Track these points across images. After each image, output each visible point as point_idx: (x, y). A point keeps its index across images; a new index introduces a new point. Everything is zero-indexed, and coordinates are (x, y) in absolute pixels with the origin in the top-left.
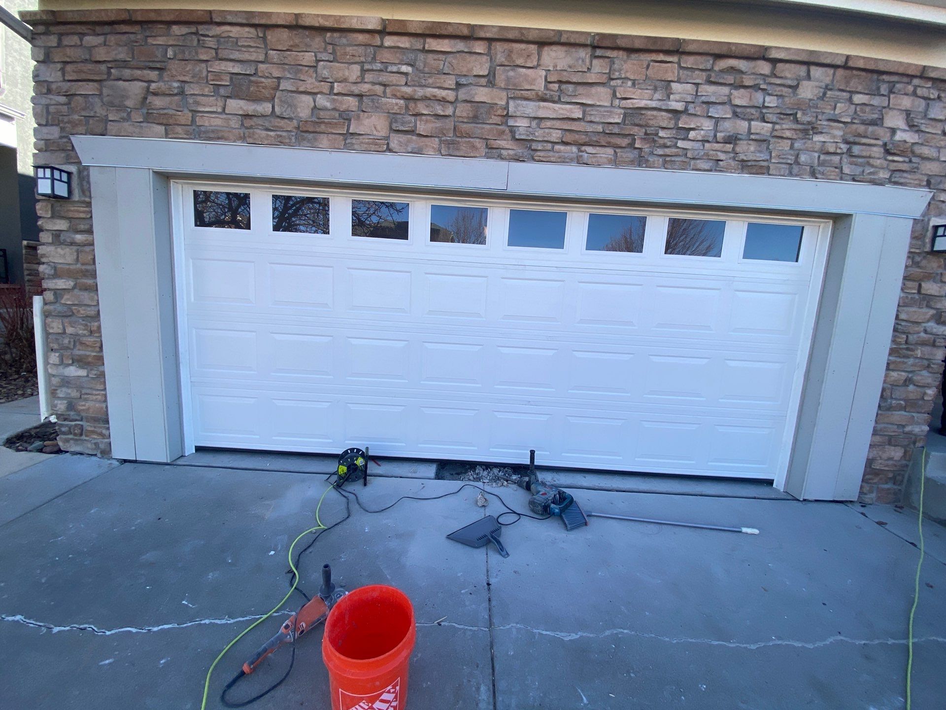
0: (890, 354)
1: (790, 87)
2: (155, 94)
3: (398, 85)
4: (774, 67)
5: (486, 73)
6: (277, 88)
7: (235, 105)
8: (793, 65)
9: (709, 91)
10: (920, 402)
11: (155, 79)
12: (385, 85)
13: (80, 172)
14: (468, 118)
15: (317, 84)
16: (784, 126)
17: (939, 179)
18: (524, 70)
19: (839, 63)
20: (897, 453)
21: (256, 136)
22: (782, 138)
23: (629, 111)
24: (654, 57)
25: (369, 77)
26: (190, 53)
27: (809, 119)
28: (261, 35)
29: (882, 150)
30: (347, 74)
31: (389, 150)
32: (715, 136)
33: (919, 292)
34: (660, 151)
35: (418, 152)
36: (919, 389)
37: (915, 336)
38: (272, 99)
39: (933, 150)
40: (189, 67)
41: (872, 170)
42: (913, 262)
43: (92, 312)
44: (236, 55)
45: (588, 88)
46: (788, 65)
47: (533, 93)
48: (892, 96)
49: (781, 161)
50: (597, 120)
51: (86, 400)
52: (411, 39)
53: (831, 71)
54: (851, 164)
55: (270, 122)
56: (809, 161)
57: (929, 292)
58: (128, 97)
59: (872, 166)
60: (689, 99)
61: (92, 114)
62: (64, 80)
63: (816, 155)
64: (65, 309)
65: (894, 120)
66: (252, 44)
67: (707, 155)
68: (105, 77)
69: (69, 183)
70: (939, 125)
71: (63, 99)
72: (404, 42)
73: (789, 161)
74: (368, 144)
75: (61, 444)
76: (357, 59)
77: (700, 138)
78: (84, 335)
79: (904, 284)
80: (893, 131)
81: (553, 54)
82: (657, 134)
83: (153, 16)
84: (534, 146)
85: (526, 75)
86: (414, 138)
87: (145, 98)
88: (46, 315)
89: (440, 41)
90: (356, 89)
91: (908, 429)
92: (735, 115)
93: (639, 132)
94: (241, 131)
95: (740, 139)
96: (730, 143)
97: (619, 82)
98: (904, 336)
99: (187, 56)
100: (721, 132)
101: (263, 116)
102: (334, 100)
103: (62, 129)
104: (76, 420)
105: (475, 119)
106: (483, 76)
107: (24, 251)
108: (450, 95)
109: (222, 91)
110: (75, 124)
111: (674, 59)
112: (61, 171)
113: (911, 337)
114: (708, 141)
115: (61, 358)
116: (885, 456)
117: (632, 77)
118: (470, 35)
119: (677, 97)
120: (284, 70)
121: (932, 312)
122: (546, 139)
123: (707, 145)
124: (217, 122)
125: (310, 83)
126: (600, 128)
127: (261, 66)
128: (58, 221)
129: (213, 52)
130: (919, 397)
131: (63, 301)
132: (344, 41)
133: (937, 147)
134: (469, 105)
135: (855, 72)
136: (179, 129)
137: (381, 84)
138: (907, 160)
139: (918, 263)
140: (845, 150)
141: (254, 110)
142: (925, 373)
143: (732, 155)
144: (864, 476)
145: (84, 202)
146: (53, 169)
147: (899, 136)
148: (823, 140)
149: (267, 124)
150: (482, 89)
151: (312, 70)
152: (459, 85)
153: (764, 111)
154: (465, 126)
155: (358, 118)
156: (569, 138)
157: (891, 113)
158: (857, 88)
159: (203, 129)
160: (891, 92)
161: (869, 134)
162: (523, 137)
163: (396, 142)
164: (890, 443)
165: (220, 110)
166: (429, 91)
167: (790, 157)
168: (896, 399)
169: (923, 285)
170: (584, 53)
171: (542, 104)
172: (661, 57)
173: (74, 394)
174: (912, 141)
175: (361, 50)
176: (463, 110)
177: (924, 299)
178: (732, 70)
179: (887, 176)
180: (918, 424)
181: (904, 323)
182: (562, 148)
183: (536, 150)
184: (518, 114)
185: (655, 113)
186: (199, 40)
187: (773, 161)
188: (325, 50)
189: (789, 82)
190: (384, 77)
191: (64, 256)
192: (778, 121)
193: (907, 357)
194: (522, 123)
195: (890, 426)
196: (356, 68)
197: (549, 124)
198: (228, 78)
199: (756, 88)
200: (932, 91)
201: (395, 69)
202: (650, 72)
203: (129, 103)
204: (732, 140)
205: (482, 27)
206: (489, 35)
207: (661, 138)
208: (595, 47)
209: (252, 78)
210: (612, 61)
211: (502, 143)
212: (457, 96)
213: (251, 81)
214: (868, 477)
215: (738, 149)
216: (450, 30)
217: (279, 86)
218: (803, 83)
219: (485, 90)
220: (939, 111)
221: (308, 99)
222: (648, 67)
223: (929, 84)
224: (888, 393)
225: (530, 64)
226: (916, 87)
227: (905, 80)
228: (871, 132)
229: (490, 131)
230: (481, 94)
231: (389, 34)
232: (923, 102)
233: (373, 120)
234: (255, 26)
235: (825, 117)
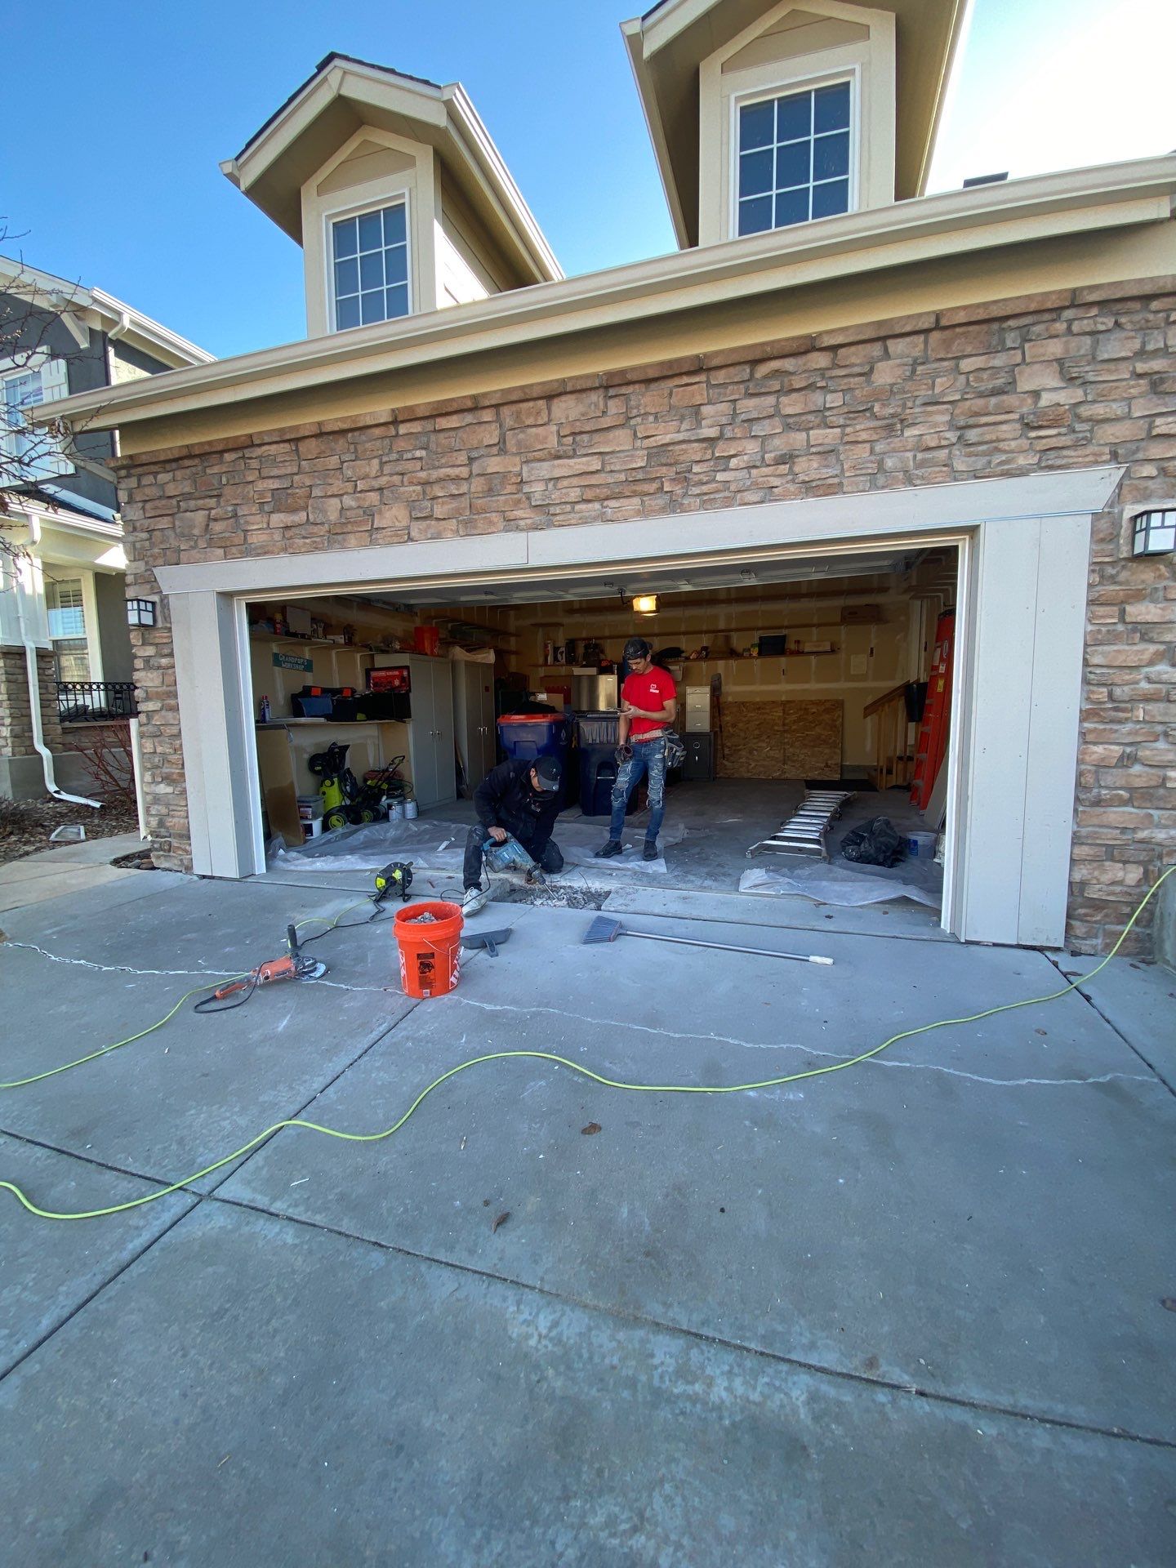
0: (1082, 719)
1: (860, 375)
2: (215, 520)
3: (413, 472)
4: (834, 356)
5: (496, 441)
6: (310, 497)
7: (278, 519)
8: (860, 347)
9: (749, 407)
10: (1162, 791)
11: (214, 505)
12: (402, 474)
13: (162, 601)
14: (483, 492)
15: (344, 485)
16: (858, 427)
17: (1133, 446)
18: (534, 430)
19: (926, 326)
20: (1133, 874)
21: (296, 546)
22: (857, 442)
23: (655, 450)
24: (675, 382)
25: (387, 469)
26: (239, 477)
27: (891, 411)
28: (294, 448)
29: (1018, 426)
30: (368, 470)
31: (410, 539)
32: (763, 458)
33: (1122, 620)
34: (696, 490)
35: (437, 536)
36: (1153, 771)
37: (1126, 688)
38: (306, 508)
39: (1114, 406)
40: (240, 490)
41: (1004, 457)
42: (1102, 577)
43: (174, 731)
44: (275, 472)
45: (605, 434)
46: (853, 349)
47: (546, 452)
48: (1027, 346)
49: (858, 472)
50: (618, 468)
51: (173, 817)
52: (422, 422)
53: (919, 339)
54: (969, 455)
55: (306, 530)
56: (899, 465)
57: (1139, 619)
58: (194, 527)
59: (1006, 452)
60: (724, 420)
61: (168, 546)
62: (145, 518)
63: (910, 455)
64: (155, 729)
65: (1036, 379)
66: (287, 458)
67: (755, 483)
68: (176, 510)
69: (153, 612)
70: (1123, 365)
71: (145, 535)
72: (416, 427)
73: (870, 471)
74: (391, 536)
75: (153, 860)
76: (375, 453)
77: (742, 465)
78: (170, 754)
79: (1090, 612)
80: (1036, 394)
81: (563, 405)
82: (690, 471)
83: (207, 449)
84: (552, 510)
85: (537, 435)
86: (433, 522)
87: (208, 525)
88: (142, 736)
89: (449, 418)
90: (376, 484)
91: (1141, 835)
92: (788, 426)
93: (668, 472)
94: (283, 543)
95: (798, 456)
96: (785, 463)
97: (639, 419)
98: (1105, 690)
99: (237, 481)
100: (771, 452)
101: (300, 525)
102: (358, 498)
103: (147, 563)
104: (166, 837)
105: (490, 492)
106: (494, 445)
108: (464, 472)
109: (267, 508)
110: (155, 558)
111: (702, 377)
112: (146, 602)
113: (1118, 691)
114: (755, 467)
115: (153, 776)
116: (1106, 878)
117: (653, 411)
118: (475, 406)
119: (710, 421)
120: (315, 477)
121: (1155, 648)
122: (563, 500)
123: (754, 472)
124: (264, 538)
125: (337, 485)
126: (622, 477)
127: (296, 478)
128: (147, 648)
129: (257, 472)
130: (1153, 783)
131: (153, 722)
132: (364, 438)
133: (1124, 399)
134: (483, 478)
135: (958, 330)
136: (234, 550)
137: (397, 474)
138: (1063, 430)
139: (1112, 577)
140: (954, 440)
141: (292, 521)
142: (1162, 745)
143: (790, 477)
144: (1070, 910)
145: (166, 628)
146: (139, 601)
147: (1046, 400)
148: (917, 432)
149: (303, 532)
150: (493, 459)
151: (338, 472)
152: (471, 460)
153: (827, 414)
154: (480, 501)
155: (380, 512)
156: (589, 494)
157: (1028, 370)
158: (963, 351)
159: (253, 546)
160: (1025, 340)
161: (992, 409)
162: (538, 503)
163: (416, 530)
164: (1113, 859)
165: (265, 526)
166: (443, 472)
167: (870, 465)
168: (1107, 788)
169: (1128, 608)
170: (595, 397)
171: (557, 462)
172: (686, 380)
173: (164, 811)
174: (1073, 401)
175: (378, 444)
176: (477, 485)
177: (1134, 631)
178: (777, 373)
179: (1035, 460)
180: (1166, 827)
181: (1098, 671)
182: (583, 507)
183: (554, 515)
184: (533, 478)
185: (684, 446)
186: (245, 464)
187: (847, 474)
188: (348, 450)
189: (857, 370)
190: (399, 469)
191: (152, 680)
192: (848, 422)
193: (1120, 722)
194: (537, 488)
195: (1105, 830)
196: (376, 462)
197: (565, 483)
198: (270, 495)
199: (811, 387)
200: (1100, 320)
201: (409, 456)
202: (674, 400)
203: (196, 532)
204: (788, 459)
205: (485, 395)
206: (493, 402)
207: (695, 474)
208: (607, 388)
209: (289, 491)
210: (628, 400)
211: (519, 513)
212: (471, 471)
213: (288, 494)
214: (1082, 911)
215: (797, 469)
216: (455, 406)
217: (311, 494)
218: (880, 366)
219: (498, 459)
220: (1116, 347)
221: (335, 501)
222: (671, 394)
223: (1094, 311)
224: (1089, 779)
225: (540, 422)
226: (1070, 322)
227: (1047, 317)
228: (997, 405)
229: (506, 502)
230: (494, 465)
231: (403, 422)
232: (1088, 340)
233: (394, 511)
234: (288, 441)
235: (918, 402)
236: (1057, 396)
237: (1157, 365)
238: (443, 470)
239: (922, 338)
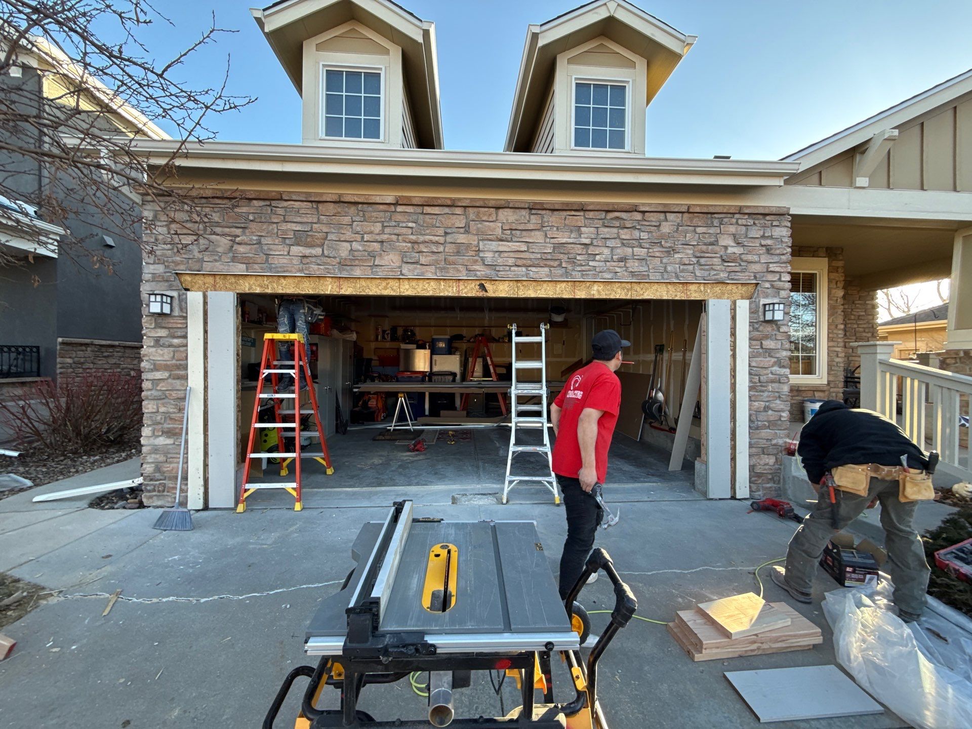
0: (750, 391)
1: (655, 226)
2: (239, 244)
3: (406, 235)
4: (644, 215)
5: (463, 225)
6: (325, 239)
7: (295, 250)
8: (655, 213)
9: (605, 231)
10: (779, 422)
11: (240, 234)
12: (398, 235)
13: (179, 296)
14: (453, 253)
15: (353, 235)
16: (655, 250)
17: (762, 274)
18: (487, 223)
19: (684, 210)
20: (771, 460)
21: (311, 269)
22: (655, 257)
23: (556, 245)
24: (569, 213)
25: (387, 230)
26: (265, 218)
27: (669, 245)
28: (315, 206)
29: (720, 260)
30: (372, 229)
31: (402, 275)
32: (612, 258)
33: (762, 348)
34: (579, 268)
35: (421, 275)
36: (776, 413)
37: (765, 377)
38: (322, 245)
39: (755, 257)
40: (265, 227)
41: (715, 272)
42: (753, 328)
44: (299, 219)
45: (529, 232)
46: (652, 214)
47: (495, 236)
48: (722, 226)
49: (656, 271)
50: (537, 251)
51: (171, 463)
52: (415, 207)
53: (680, 215)
54: (701, 269)
55: (321, 260)
56: (674, 270)
57: (768, 347)
58: (219, 246)
59: (715, 270)
60: (593, 236)
61: (191, 257)
62: (169, 233)
63: (677, 266)
64: (160, 393)
65: (726, 241)
66: (309, 212)
67: (608, 269)
68: (202, 232)
69: (171, 304)
70: (757, 240)
71: (168, 246)
72: (410, 209)
74: (388, 271)
75: (144, 500)
76: (379, 220)
77: (603, 260)
78: (174, 413)
79: (750, 343)
80: (726, 247)
81: (506, 213)
82: (575, 258)
84: (498, 268)
85: (489, 226)
86: (418, 266)
87: (232, 247)
89: (433, 208)
90: (379, 238)
91: (774, 442)
92: (623, 244)
93: (564, 257)
94: (301, 266)
95: (628, 259)
96: (622, 262)
97: (548, 228)
98: (757, 377)
99: (263, 220)
100: (616, 255)
101: (315, 256)
102: (364, 245)
103: (167, 267)
104: (161, 480)
106: (462, 228)
107: (58, 347)
108: (441, 240)
109: (287, 241)
110: (177, 264)
111: (581, 213)
112: (167, 296)
113: (762, 378)
114: (608, 261)
115: (154, 431)
116: (762, 462)
117: (556, 225)
118: (452, 205)
119: (586, 236)
120: (330, 227)
121: (773, 360)
122: (505, 264)
123: (608, 263)
124: (284, 261)
125: (349, 235)
126: (539, 256)
127: (315, 226)
128: (159, 330)
129: (282, 217)
130: (776, 419)
131: (158, 388)
132: (370, 209)
133: (758, 254)
134: (454, 245)
135: (696, 214)
136: (256, 266)
137: (395, 234)
138: (737, 264)
139: (757, 328)
140: (696, 262)
141: (310, 253)
142: (778, 402)
143: (625, 269)
144: (750, 478)
145: (182, 316)
147: (730, 250)
148: (680, 256)
149: (318, 262)
150: (461, 235)
151: (349, 227)
152: (446, 233)
153: (641, 241)
154: (452, 258)
155: (381, 255)
156: (520, 262)
157: (723, 237)
158: (697, 224)
159: (273, 266)
160: (721, 224)
161: (709, 251)
162: (490, 264)
163: (406, 270)
164: (764, 453)
166: (427, 238)
167: (661, 268)
168: (760, 421)
169: (763, 342)
170: (524, 212)
171: (501, 243)
172: (573, 213)
173: (161, 458)
174: (740, 253)
175: (382, 214)
176: (450, 248)
177: (766, 352)
178: (617, 218)
179: (726, 275)
180: (782, 438)
181: (755, 369)
182: (516, 269)
183: (499, 271)
184: (486, 249)
185: (573, 246)
186: (272, 210)
187: (651, 271)
188: (358, 215)
189: (654, 224)
190: (397, 231)
191: (162, 355)
192: (650, 247)
193: (763, 392)
194: (488, 255)
195: (761, 441)
196: (379, 225)
197: (506, 255)
198: (292, 233)
199: (634, 228)
200: (748, 221)
201: (404, 225)
202: (567, 222)
203: (220, 250)
204: (623, 259)
205: (459, 199)
206: (464, 204)
207: (578, 260)
208: (531, 209)
209: (310, 233)
210: (542, 216)
211: (477, 268)
212: (445, 240)
213: (308, 235)
214: (753, 479)
215: (628, 265)
216: (439, 202)
217: (327, 237)
218: (664, 223)
219: (464, 236)
220: (755, 232)
221: (347, 245)
222: (565, 219)
223: (746, 217)
224: (754, 417)
225: (491, 220)
226: (737, 219)
227: (729, 216)
228: (711, 249)
229: (468, 260)
230: (462, 238)
231: (400, 205)
232: (744, 228)
233: (391, 256)
234: (311, 202)
235: (680, 243)
236: (734, 250)
237: (769, 242)
238: (427, 237)
239: (681, 215)
